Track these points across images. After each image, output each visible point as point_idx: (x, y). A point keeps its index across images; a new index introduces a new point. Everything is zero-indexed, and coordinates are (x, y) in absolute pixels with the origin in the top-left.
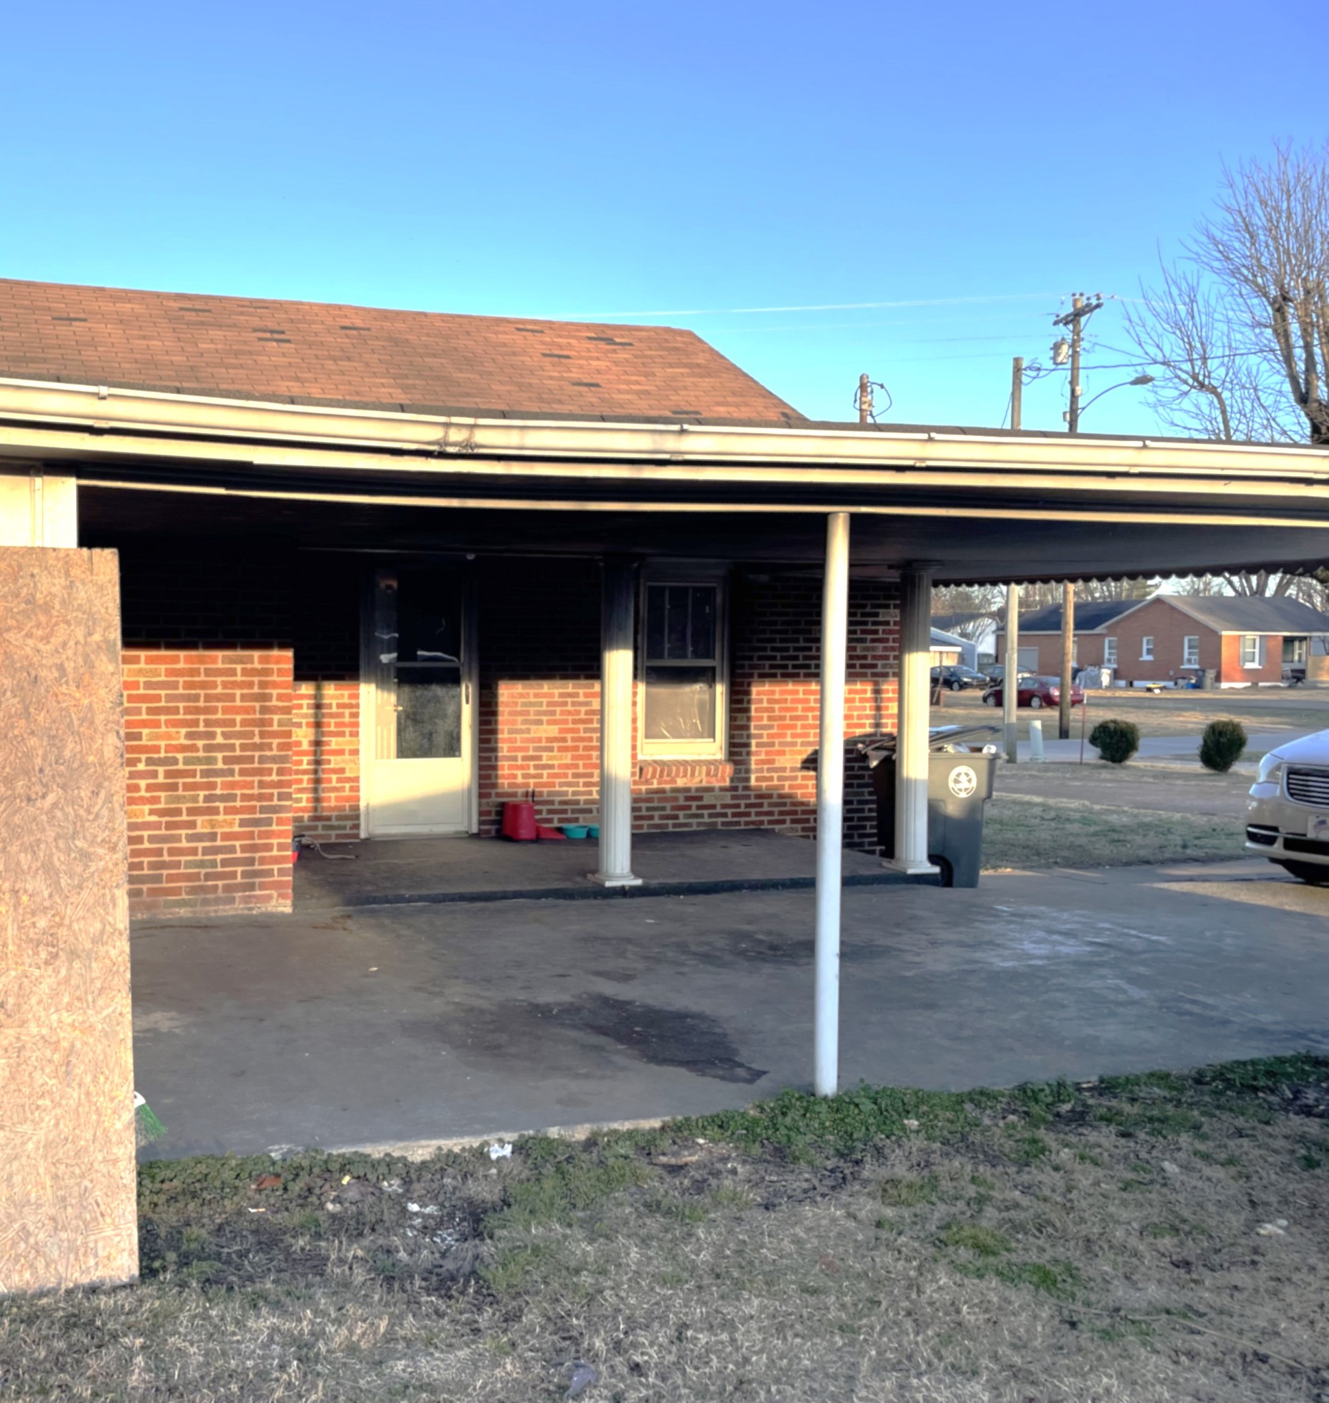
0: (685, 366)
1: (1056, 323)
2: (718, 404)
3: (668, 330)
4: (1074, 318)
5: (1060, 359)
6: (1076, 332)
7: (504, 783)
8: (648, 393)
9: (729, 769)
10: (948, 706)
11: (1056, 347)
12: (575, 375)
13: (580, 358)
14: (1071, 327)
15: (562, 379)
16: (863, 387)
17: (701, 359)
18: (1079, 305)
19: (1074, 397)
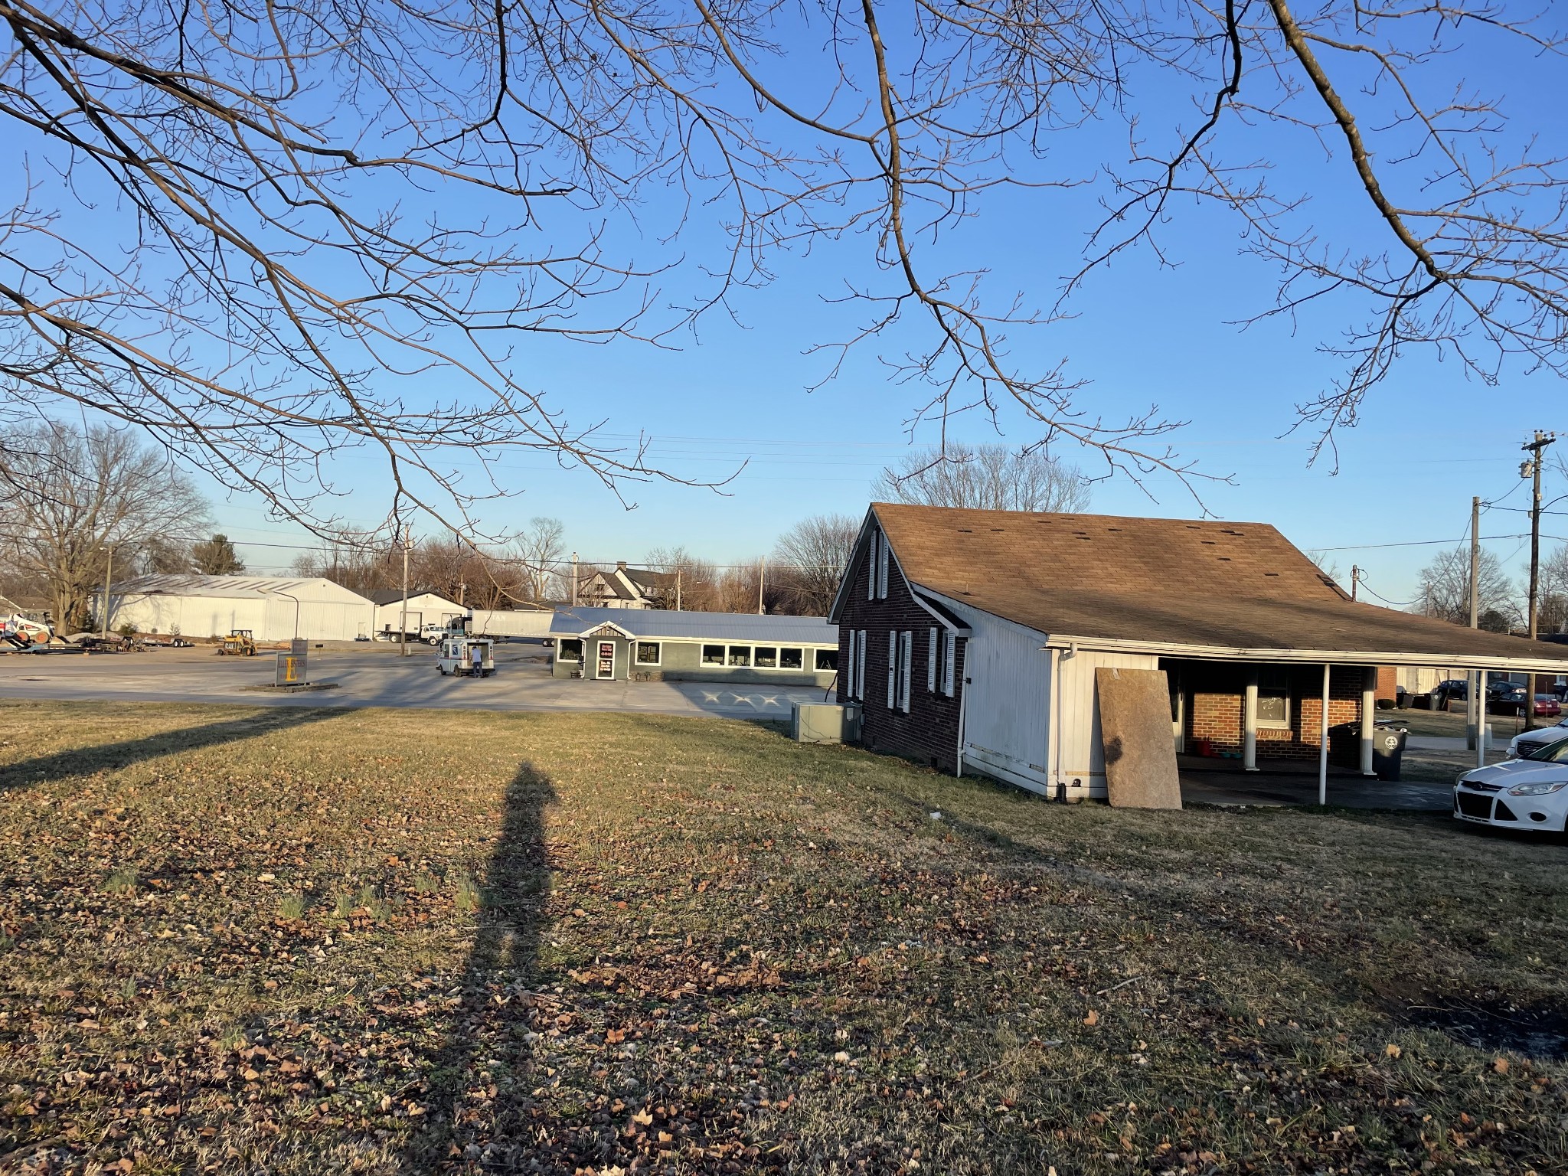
0: (1271, 547)
1: (1523, 449)
2: (1287, 570)
3: (1261, 525)
4: (1536, 447)
5: (1526, 474)
6: (1538, 457)
7: (1196, 734)
8: (1253, 563)
9: (1291, 733)
10: (1452, 712)
11: (1523, 466)
12: (1218, 554)
13: (1219, 543)
14: (1533, 452)
15: (1212, 556)
16: (1354, 571)
17: (1277, 543)
18: (1539, 439)
19: (1536, 502)
